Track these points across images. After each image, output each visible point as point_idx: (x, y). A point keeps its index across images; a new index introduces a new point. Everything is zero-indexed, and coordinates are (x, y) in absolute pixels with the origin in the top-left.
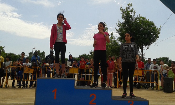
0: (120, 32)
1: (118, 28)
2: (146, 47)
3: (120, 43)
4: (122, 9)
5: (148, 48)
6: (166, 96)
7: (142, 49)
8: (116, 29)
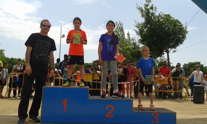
0: (141, 33)
1: (137, 30)
2: (173, 50)
3: (141, 46)
4: (139, 8)
5: (174, 51)
6: (196, 107)
7: (168, 52)
8: (136, 31)
